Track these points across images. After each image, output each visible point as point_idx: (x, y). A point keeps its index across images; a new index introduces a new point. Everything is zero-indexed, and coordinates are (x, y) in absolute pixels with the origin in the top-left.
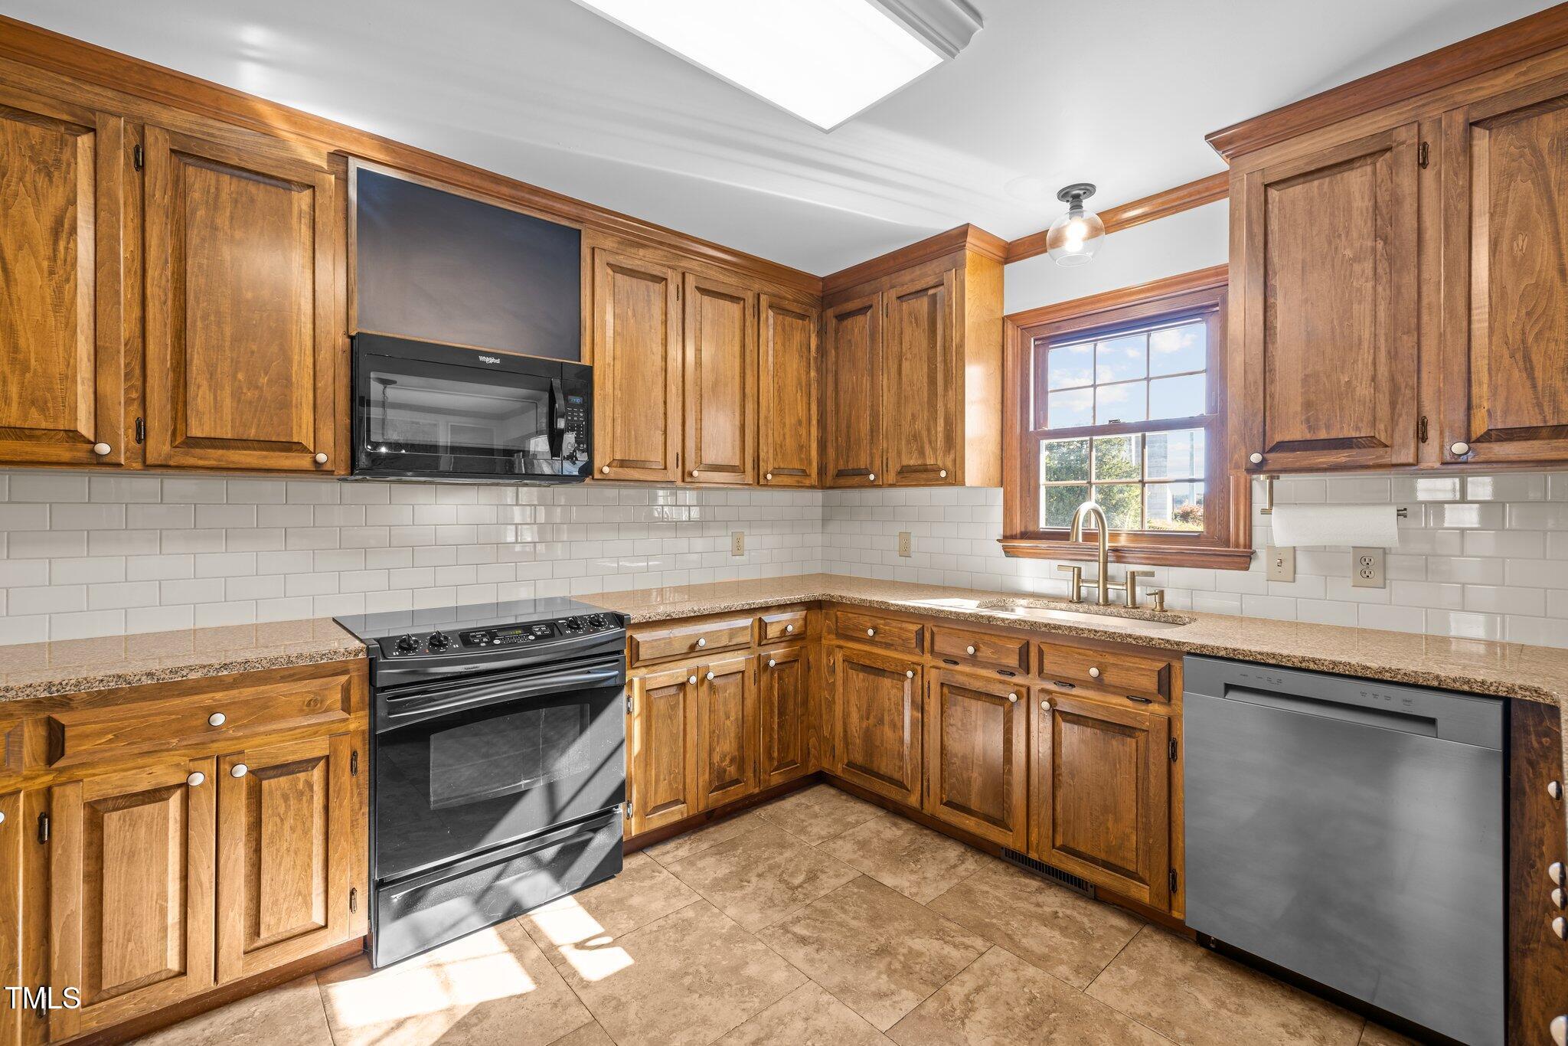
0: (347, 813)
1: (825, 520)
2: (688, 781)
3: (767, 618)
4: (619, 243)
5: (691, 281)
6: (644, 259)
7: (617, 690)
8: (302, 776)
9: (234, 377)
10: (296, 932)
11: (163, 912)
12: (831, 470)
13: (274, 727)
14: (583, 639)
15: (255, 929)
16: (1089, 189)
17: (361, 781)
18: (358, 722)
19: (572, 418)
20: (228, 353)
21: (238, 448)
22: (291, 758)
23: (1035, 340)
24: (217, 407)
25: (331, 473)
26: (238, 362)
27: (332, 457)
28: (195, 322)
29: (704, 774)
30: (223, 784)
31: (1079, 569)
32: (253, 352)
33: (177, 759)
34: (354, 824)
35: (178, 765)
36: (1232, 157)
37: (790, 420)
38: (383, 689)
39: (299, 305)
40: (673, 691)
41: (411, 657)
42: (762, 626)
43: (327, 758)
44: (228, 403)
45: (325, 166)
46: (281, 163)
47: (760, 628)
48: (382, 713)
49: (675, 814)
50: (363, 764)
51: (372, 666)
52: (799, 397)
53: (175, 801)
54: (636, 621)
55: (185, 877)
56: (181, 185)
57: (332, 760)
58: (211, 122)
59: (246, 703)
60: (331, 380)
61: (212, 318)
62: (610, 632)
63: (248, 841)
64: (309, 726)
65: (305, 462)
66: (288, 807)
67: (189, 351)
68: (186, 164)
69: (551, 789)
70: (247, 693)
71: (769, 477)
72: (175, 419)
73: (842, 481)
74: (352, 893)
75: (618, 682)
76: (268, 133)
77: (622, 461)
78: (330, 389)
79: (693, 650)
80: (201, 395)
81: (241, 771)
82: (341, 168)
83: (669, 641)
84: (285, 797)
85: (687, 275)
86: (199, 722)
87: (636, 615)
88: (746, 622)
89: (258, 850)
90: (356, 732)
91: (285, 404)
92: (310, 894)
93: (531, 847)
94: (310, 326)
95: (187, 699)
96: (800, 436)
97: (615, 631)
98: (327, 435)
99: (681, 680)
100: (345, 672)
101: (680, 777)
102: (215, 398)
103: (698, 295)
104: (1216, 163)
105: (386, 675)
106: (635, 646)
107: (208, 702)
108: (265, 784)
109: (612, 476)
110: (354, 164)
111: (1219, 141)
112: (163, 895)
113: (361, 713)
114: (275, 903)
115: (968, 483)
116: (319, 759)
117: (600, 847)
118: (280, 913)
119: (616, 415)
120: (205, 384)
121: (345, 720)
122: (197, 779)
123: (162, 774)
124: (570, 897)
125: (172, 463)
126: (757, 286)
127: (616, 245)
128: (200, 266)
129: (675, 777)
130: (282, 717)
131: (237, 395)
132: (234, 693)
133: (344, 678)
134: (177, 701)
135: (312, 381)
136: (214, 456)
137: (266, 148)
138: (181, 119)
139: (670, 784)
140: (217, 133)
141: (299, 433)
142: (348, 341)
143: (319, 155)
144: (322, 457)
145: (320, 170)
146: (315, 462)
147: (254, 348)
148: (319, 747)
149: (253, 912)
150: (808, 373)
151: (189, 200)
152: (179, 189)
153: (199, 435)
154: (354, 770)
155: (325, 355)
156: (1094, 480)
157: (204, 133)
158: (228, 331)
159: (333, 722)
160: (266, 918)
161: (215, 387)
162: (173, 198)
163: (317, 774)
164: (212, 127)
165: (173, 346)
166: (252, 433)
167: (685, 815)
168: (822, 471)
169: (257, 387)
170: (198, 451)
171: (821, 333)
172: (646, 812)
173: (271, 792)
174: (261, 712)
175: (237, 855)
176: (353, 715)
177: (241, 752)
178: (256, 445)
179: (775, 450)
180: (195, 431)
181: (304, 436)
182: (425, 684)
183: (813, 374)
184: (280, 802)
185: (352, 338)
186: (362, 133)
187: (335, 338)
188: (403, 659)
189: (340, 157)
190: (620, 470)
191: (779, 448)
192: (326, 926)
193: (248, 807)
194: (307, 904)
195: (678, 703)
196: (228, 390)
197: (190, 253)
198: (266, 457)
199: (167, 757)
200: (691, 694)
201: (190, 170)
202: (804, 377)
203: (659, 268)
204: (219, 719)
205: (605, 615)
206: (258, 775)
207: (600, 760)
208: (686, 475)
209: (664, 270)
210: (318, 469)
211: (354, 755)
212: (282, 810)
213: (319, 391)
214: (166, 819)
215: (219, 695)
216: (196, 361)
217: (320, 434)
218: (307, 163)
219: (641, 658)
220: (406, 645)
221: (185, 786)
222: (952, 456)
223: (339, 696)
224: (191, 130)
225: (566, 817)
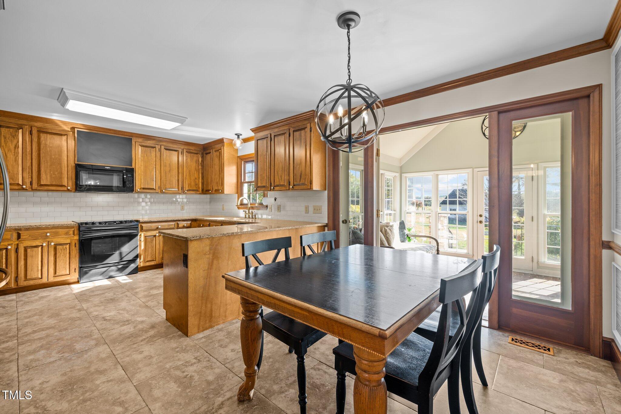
0: (74, 254)
1: (210, 202)
2: (156, 256)
3: (179, 222)
4: (143, 140)
5: (163, 147)
6: (149, 143)
7: (137, 235)
8: (65, 246)
9: (50, 173)
10: (63, 274)
11: (38, 267)
12: (205, 190)
13: (59, 237)
14: (128, 224)
15: (55, 273)
16: (241, 135)
17: (77, 248)
18: (76, 237)
19: (129, 179)
20: (49, 168)
21: (51, 186)
22: (62, 243)
23: (244, 162)
24: (47, 178)
25: (71, 191)
26: (51, 170)
27: (71, 188)
28: (42, 162)
29: (161, 255)
30: (49, 246)
31: (246, 211)
32: (54, 168)
33: (40, 241)
34: (75, 256)
35: (41, 242)
36: (255, 133)
37: (193, 178)
38: (81, 231)
39: (64, 158)
40: (152, 237)
41: (87, 226)
42: (178, 224)
43: (70, 243)
44: (49, 178)
45: (70, 130)
46: (60, 130)
47: (177, 225)
48: (81, 236)
49: (152, 263)
50: (77, 246)
51: (79, 227)
52: (196, 173)
53: (40, 248)
54: (142, 221)
55: (42, 262)
56: (39, 137)
57: (71, 244)
58: (45, 124)
59: (54, 232)
60: (71, 172)
61: (46, 162)
62: (134, 223)
63: (54, 257)
64: (66, 237)
65: (65, 189)
66: (62, 252)
67: (41, 168)
68: (40, 133)
69: (121, 254)
70: (54, 230)
71: (186, 191)
72: (38, 181)
73: (206, 193)
74: (75, 269)
75: (137, 233)
76: (57, 125)
77: (143, 188)
78: (71, 174)
79: (157, 228)
80: (43, 176)
81: (53, 244)
82: (73, 130)
83: (151, 226)
84: (61, 250)
85: (162, 146)
86: (45, 235)
87: (141, 220)
88: (174, 223)
89: (56, 259)
90: (76, 239)
91: (61, 178)
92: (66, 268)
93: (115, 264)
94: (66, 162)
95: (42, 231)
96: (196, 182)
97: (136, 223)
98: (70, 183)
99: (154, 235)
100: (74, 228)
101: (154, 255)
102: (46, 177)
103: (165, 150)
104: (252, 134)
105: (82, 229)
106: (142, 227)
107: (47, 231)
108: (57, 247)
109: (141, 191)
110: (76, 130)
111: (253, 130)
112: (38, 264)
113: (76, 236)
114: (59, 268)
115: (225, 193)
116: (68, 244)
117: (132, 267)
118: (60, 270)
119: (142, 178)
120: (44, 174)
121: (74, 237)
122: (44, 244)
123: (38, 243)
124: (125, 276)
125: (37, 189)
126: (182, 147)
127: (142, 141)
128: (43, 152)
129: (153, 255)
130: (60, 235)
131: (51, 176)
132: (51, 230)
133: (73, 229)
134: (40, 231)
135: (67, 173)
136: (46, 188)
137: (57, 128)
138: (39, 124)
139: (151, 256)
140: (46, 126)
141: (64, 183)
142: (75, 164)
143: (69, 128)
144: (69, 188)
145: (69, 131)
146: (68, 189)
147: (54, 167)
148: (68, 241)
149: (55, 270)
150: (199, 167)
151: (41, 140)
152: (39, 138)
153: (43, 184)
154: (75, 246)
155: (70, 168)
156: (251, 192)
157: (44, 126)
158: (49, 164)
159: (71, 237)
160: (57, 271)
161: (46, 175)
162: (38, 139)
163: (68, 246)
164: (46, 125)
165: (38, 167)
166: (54, 183)
167: (156, 263)
168: (203, 190)
169: (55, 175)
170: (43, 187)
171: (202, 157)
172: (145, 261)
173: (58, 249)
174: (56, 234)
175: (52, 259)
176: (75, 236)
177: (53, 241)
178: (55, 186)
179: (188, 185)
180: (42, 183)
181: (66, 184)
182: (90, 230)
183: (200, 167)
184: (60, 250)
185: (76, 164)
186: (78, 124)
187: (72, 163)
188: (86, 226)
189: (73, 129)
190: (143, 190)
191: (190, 185)
192: (70, 274)
193: (54, 251)
194: (66, 269)
195: (153, 240)
196: (49, 175)
197: (41, 150)
198: (57, 188)
199: (38, 240)
200: (157, 238)
201: (41, 134)
202: (197, 168)
203: (153, 145)
204: (48, 234)
205: (135, 220)
206: (56, 245)
207: (132, 249)
208: (161, 191)
209: (155, 145)
210: (68, 190)
211: (75, 244)
212: (61, 252)
213: (68, 175)
214: (38, 251)
215: (48, 230)
216: (42, 169)
217: (69, 183)
218: (66, 130)
219: (143, 229)
220: (86, 223)
221: (42, 246)
222: (222, 187)
223: (72, 232)
224: (41, 126)
225: (124, 259)
